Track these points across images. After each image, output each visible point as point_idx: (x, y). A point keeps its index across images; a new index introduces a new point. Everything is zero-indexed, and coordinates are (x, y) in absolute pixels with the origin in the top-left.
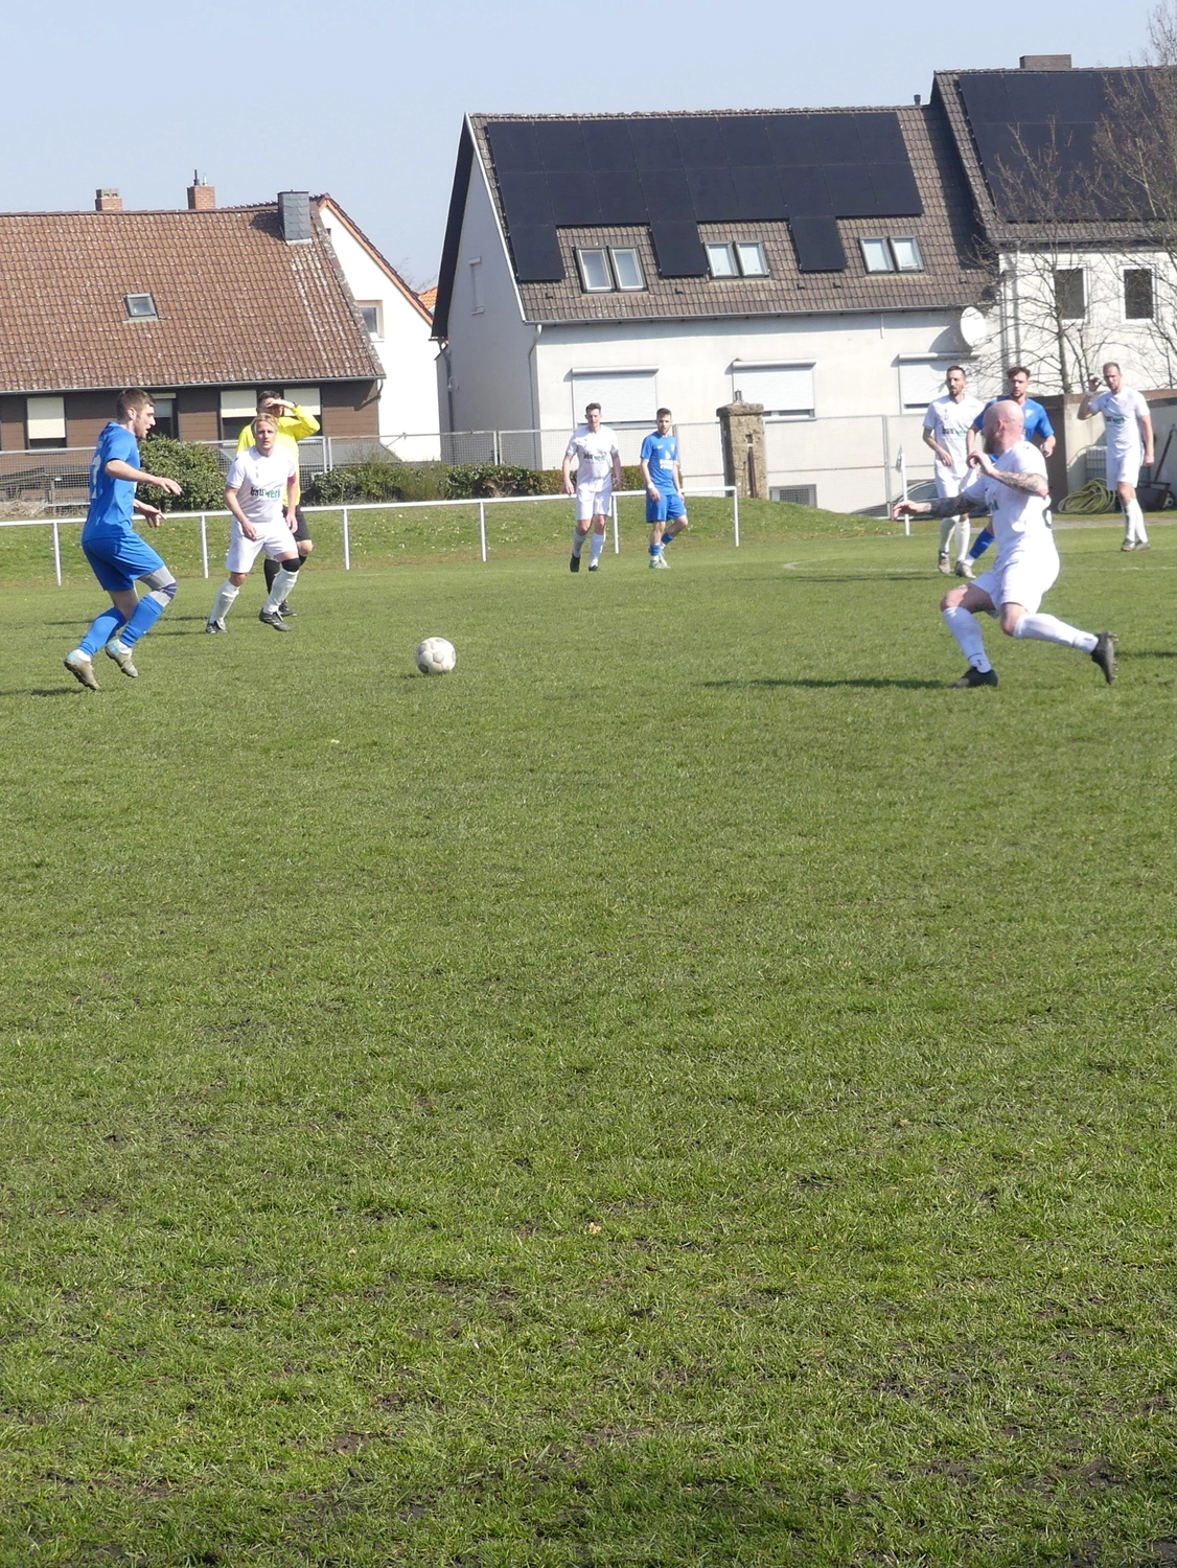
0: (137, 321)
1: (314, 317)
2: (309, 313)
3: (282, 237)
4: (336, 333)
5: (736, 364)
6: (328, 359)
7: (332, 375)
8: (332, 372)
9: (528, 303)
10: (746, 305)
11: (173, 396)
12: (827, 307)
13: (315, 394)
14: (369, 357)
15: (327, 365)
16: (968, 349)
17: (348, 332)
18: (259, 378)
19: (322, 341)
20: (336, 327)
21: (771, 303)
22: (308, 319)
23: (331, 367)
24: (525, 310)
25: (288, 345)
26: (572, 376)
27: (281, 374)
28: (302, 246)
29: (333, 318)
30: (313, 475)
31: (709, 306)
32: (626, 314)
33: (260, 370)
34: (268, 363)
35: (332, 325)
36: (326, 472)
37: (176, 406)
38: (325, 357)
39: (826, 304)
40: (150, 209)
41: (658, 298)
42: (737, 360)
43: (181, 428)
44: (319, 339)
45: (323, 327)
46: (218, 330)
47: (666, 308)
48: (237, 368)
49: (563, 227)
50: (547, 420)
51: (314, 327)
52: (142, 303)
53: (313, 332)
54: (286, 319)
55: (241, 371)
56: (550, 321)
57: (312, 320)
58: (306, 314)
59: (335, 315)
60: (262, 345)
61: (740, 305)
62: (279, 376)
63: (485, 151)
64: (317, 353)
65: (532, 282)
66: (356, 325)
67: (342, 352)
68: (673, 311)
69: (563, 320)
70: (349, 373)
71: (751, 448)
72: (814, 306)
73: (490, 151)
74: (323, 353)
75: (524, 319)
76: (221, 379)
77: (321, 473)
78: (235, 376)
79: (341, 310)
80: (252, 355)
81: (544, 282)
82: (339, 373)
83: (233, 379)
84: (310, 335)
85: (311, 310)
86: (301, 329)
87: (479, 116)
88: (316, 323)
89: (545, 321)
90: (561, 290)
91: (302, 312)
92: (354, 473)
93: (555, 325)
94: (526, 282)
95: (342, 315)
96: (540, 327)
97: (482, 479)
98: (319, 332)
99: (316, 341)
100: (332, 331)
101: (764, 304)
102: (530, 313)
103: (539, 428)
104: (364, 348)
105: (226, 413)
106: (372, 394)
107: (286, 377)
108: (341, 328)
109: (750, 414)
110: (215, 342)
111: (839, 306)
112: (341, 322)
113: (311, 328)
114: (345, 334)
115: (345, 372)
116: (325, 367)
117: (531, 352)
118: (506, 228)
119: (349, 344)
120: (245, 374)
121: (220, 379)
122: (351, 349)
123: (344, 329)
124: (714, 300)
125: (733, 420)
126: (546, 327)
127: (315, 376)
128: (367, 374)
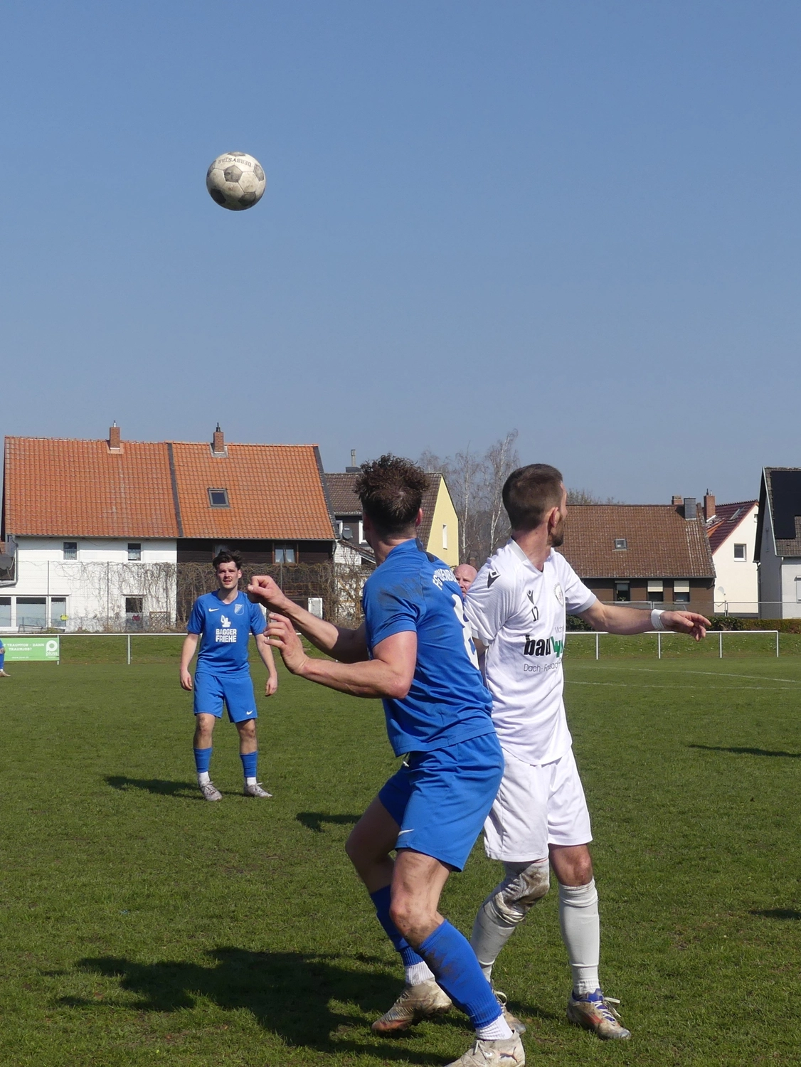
0: (618, 550)
2: (690, 549)
3: (684, 517)
4: (699, 558)
6: (694, 569)
7: (694, 575)
9: (778, 547)
11: (628, 582)
13: (688, 583)
14: (711, 569)
15: (693, 571)
17: (704, 558)
18: (663, 575)
19: (693, 561)
22: (688, 552)
24: (777, 550)
25: (678, 562)
26: (797, 579)
27: (673, 574)
28: (692, 521)
29: (699, 552)
33: (665, 572)
34: (668, 569)
35: (698, 554)
37: (630, 586)
38: (692, 568)
40: (632, 504)
43: (631, 595)
45: (694, 555)
46: (650, 555)
49: (798, 516)
50: (785, 598)
52: (621, 543)
53: (689, 557)
54: (679, 551)
55: (656, 572)
56: (787, 556)
57: (690, 552)
58: (688, 550)
60: (667, 562)
63: (769, 483)
64: (689, 566)
65: (781, 539)
66: (708, 554)
67: (700, 566)
69: (793, 555)
70: (701, 575)
73: (771, 482)
74: (692, 566)
75: (776, 554)
76: (648, 575)
78: (654, 574)
79: (703, 548)
80: (663, 566)
81: (786, 539)
82: (697, 574)
83: (652, 576)
86: (685, 555)
87: (768, 468)
89: (785, 556)
90: (793, 543)
91: (687, 548)
93: (789, 558)
94: (778, 539)
95: (703, 550)
96: (782, 558)
97: (718, 622)
98: (692, 557)
99: (690, 561)
100: (697, 557)
102: (779, 552)
103: (781, 601)
104: (709, 564)
105: (651, 589)
106: (711, 582)
107: (675, 575)
108: (701, 556)
110: (648, 560)
112: (702, 553)
113: (689, 555)
116: (691, 572)
117: (781, 567)
118: (773, 516)
119: (704, 563)
120: (658, 573)
122: (704, 565)
123: (703, 556)
126: (784, 558)
127: (686, 575)
128: (709, 576)
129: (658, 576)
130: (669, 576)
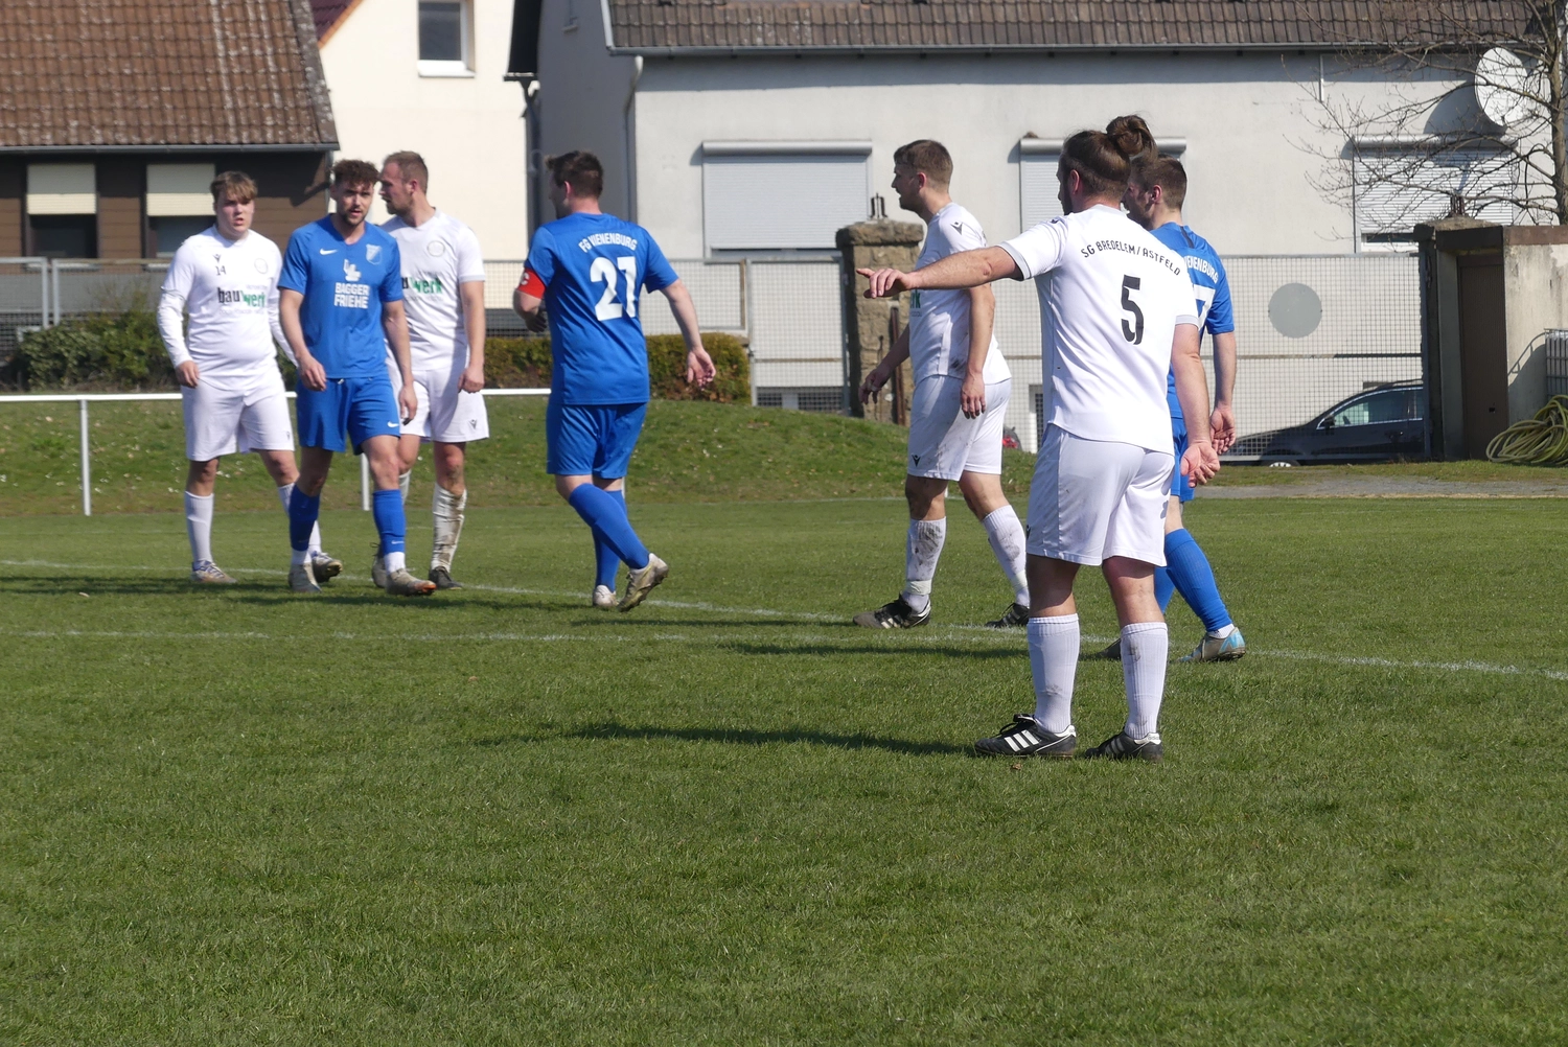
1: (223, 29)
2: (216, 19)
4: (258, 60)
5: (1026, 143)
6: (235, 110)
7: (233, 139)
8: (238, 134)
9: (622, 13)
10: (1049, 29)
12: (1209, 39)
13: (203, 169)
14: (313, 109)
15: (231, 120)
16: (1496, 130)
17: (283, 59)
18: (98, 140)
19: (230, 75)
20: (262, 48)
21: (1098, 29)
22: (211, 32)
23: (238, 124)
24: (614, 25)
25: (164, 79)
26: (704, 156)
27: (140, 135)
29: (260, 32)
30: (20, 332)
31: (976, 29)
32: (811, 40)
33: (103, 126)
34: (119, 112)
35: (256, 43)
36: (46, 326)
38: (229, 105)
39: (1207, 33)
41: (877, 11)
42: (1030, 136)
44: (223, 70)
45: (237, 47)
46: (38, 47)
47: (890, 32)
48: (60, 121)
51: (220, 46)
53: (215, 56)
54: (169, 30)
55: (66, 127)
56: (661, 49)
57: (218, 32)
58: (210, 22)
59: (264, 28)
60: (115, 79)
61: (1037, 30)
62: (136, 139)
64: (216, 97)
66: (299, 45)
67: (264, 95)
68: (903, 37)
69: (686, 49)
70: (271, 137)
71: (895, 309)
72: (1184, 35)
74: (227, 98)
75: (610, 42)
76: (27, 139)
77: (36, 329)
78: (54, 135)
79: (276, 16)
80: (93, 97)
82: (250, 136)
83: (48, 141)
84: (210, 61)
85: (221, 15)
86: (195, 49)
88: (225, 39)
89: (650, 49)
91: (202, 18)
92: (99, 331)
93: (669, 60)
95: (277, 25)
96: (639, 60)
98: (227, 57)
99: (218, 73)
100: (252, 56)
101: (1085, 29)
102: (623, 32)
104: (307, 89)
105: (42, 203)
106: (313, 173)
107: (149, 140)
108: (269, 50)
109: (895, 244)
110: (28, 69)
111: (1234, 37)
112: (273, 38)
113: (214, 49)
114: (277, 63)
115: (263, 134)
116: (226, 126)
117: (629, 106)
119: (279, 81)
120: (73, 132)
121: (24, 140)
122: (281, 91)
123: (275, 54)
124: (988, 17)
125: (861, 254)
126: (648, 59)
127: (202, 139)
128: (304, 140)
129: (74, 137)
130: (124, 140)
